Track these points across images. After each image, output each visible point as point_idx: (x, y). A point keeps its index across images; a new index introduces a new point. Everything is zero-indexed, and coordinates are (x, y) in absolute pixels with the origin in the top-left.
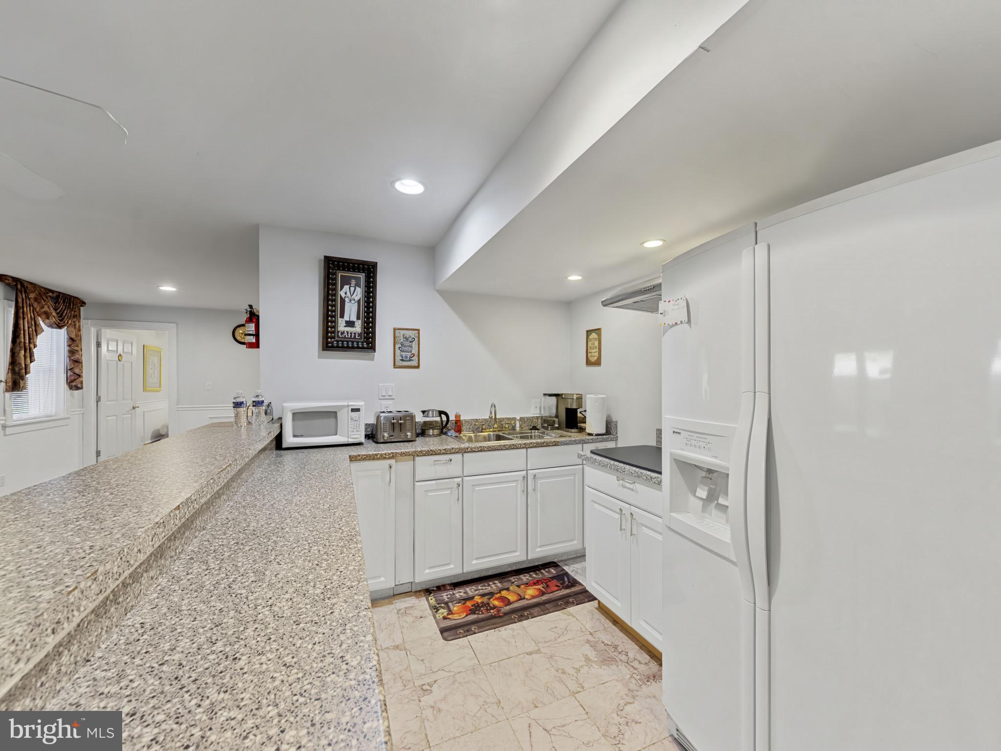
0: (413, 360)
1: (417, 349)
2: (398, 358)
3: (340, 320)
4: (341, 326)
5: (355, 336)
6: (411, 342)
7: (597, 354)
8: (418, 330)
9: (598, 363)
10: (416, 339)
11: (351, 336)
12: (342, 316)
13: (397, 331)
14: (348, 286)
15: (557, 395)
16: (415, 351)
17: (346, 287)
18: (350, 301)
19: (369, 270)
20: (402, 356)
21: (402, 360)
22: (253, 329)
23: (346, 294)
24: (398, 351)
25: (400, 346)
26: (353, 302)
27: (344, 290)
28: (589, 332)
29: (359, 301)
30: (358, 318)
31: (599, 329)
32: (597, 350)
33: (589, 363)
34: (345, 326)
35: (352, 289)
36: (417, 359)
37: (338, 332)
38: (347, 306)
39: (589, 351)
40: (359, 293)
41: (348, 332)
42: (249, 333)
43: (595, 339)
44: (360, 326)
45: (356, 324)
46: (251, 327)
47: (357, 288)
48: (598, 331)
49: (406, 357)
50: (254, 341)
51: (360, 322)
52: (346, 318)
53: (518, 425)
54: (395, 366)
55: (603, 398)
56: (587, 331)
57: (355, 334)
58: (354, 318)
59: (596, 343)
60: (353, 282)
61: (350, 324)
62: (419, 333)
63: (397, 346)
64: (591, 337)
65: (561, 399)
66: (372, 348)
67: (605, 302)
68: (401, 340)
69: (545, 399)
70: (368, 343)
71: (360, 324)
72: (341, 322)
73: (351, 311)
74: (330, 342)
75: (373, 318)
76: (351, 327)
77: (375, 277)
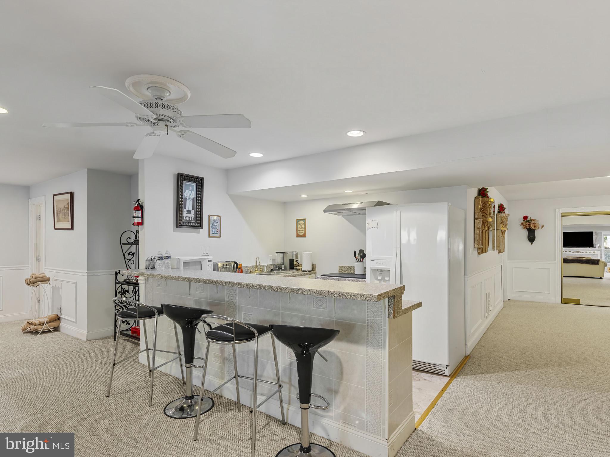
0: (217, 233)
1: (219, 227)
2: (211, 232)
3: (184, 209)
4: (185, 214)
5: (191, 219)
6: (217, 223)
7: (304, 231)
8: (220, 216)
9: (304, 236)
10: (219, 221)
11: (190, 219)
12: (185, 208)
13: (210, 217)
14: (188, 190)
15: (283, 253)
16: (218, 228)
17: (187, 191)
18: (189, 199)
19: (199, 182)
20: (212, 231)
21: (213, 233)
22: (141, 214)
23: (187, 194)
24: (211, 228)
25: (212, 225)
26: (190, 199)
27: (186, 193)
28: (298, 220)
29: (193, 199)
30: (193, 209)
31: (305, 219)
32: (304, 229)
33: (298, 235)
34: (187, 213)
35: (190, 192)
36: (219, 233)
37: (184, 217)
38: (188, 201)
39: (298, 229)
40: (193, 195)
41: (188, 217)
42: (138, 216)
43: (303, 224)
44: (193, 213)
45: (192, 212)
46: (139, 213)
47: (192, 191)
48: (304, 220)
49: (214, 232)
50: (141, 221)
51: (193, 211)
52: (187, 209)
53: (265, 269)
54: (209, 237)
55: (312, 253)
56: (297, 220)
57: (191, 218)
58: (191, 209)
59: (303, 226)
60: (191, 188)
61: (189, 212)
62: (220, 218)
63: (211, 225)
64: (299, 222)
65: (285, 254)
66: (201, 226)
67: (325, 211)
68: (212, 222)
69: (277, 254)
70: (198, 223)
71: (193, 212)
72: (185, 211)
73: (189, 205)
74: (179, 223)
75: (201, 209)
76: (189, 214)
77: (202, 186)
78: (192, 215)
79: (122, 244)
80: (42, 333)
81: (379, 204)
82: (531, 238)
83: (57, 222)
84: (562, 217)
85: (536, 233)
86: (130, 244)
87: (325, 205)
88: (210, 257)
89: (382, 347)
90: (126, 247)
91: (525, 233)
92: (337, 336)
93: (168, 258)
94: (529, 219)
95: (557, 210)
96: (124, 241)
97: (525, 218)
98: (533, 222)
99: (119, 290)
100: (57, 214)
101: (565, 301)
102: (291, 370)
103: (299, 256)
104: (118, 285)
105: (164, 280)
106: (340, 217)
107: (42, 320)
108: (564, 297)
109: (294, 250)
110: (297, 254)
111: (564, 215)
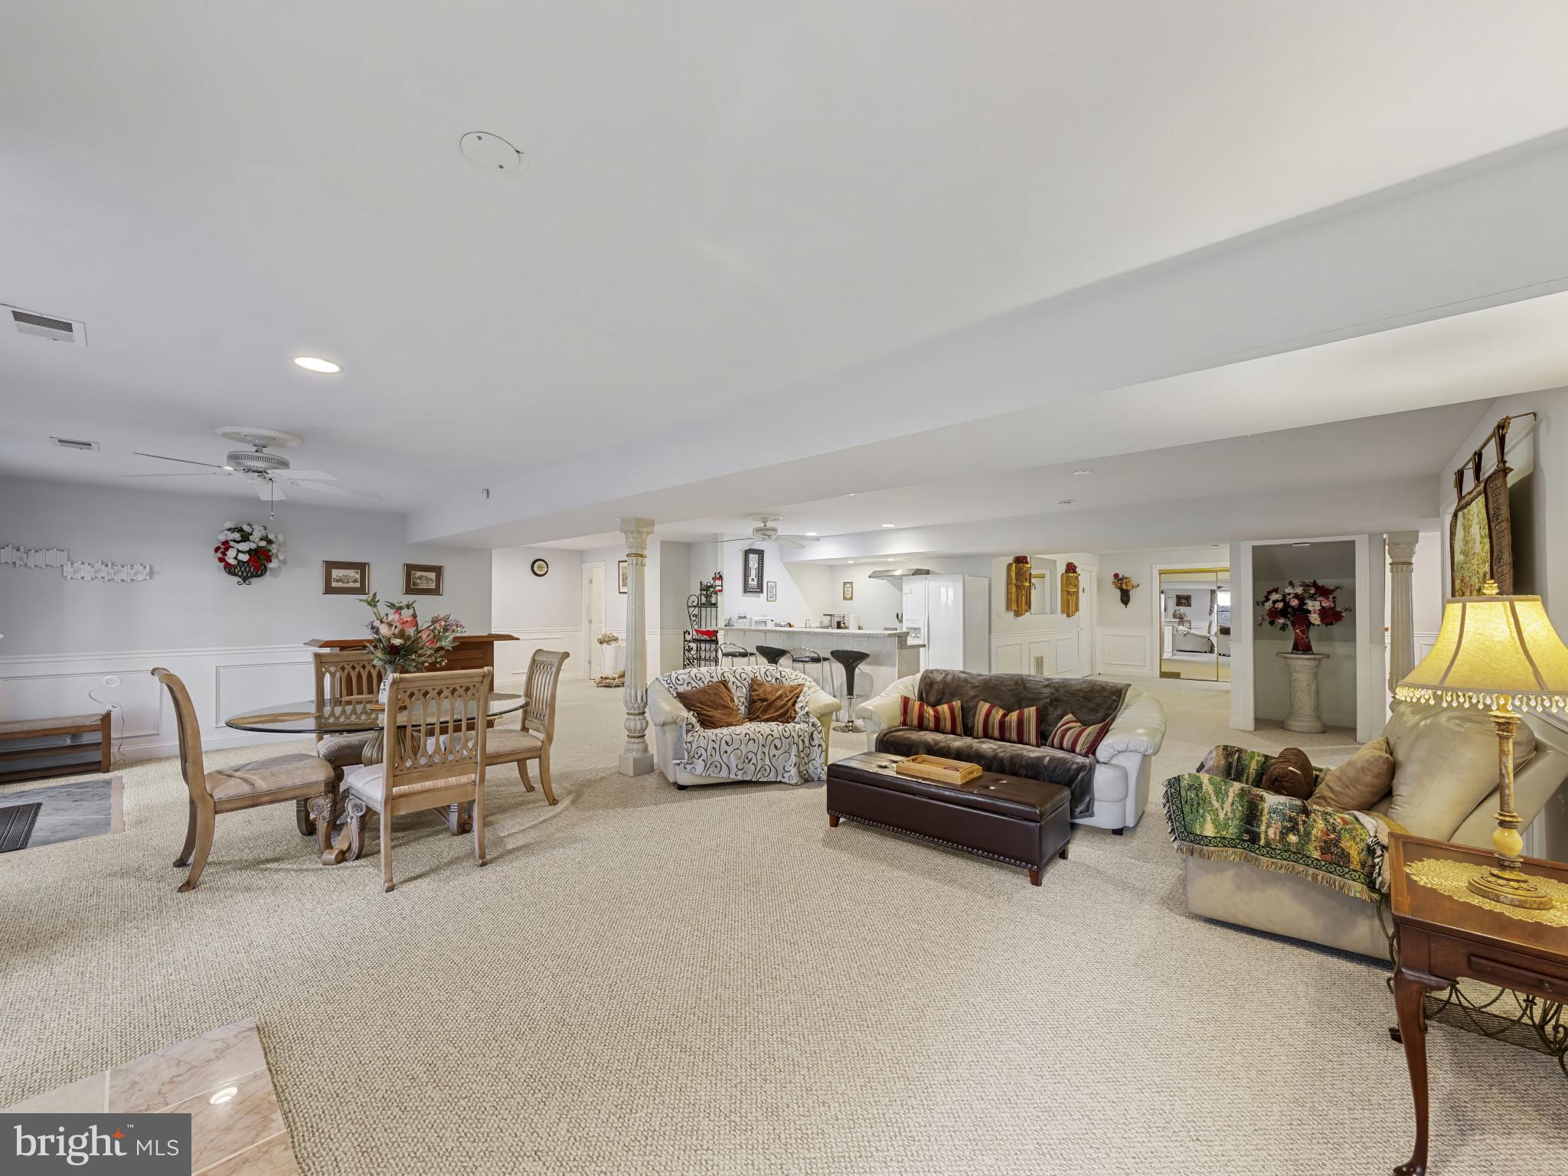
0: (775, 596)
3: (750, 577)
4: (750, 582)
6: (773, 587)
7: (850, 595)
8: (777, 582)
9: (851, 599)
10: (775, 586)
15: (831, 615)
16: (775, 592)
17: (752, 562)
18: (753, 570)
21: (771, 597)
24: (769, 592)
27: (751, 564)
28: (845, 583)
29: (756, 569)
30: (756, 576)
32: (851, 593)
33: (845, 598)
34: (752, 580)
35: (754, 563)
39: (845, 592)
40: (756, 565)
43: (850, 587)
47: (756, 562)
48: (851, 583)
49: (772, 595)
51: (756, 578)
52: (752, 576)
54: (769, 599)
55: (858, 614)
58: (754, 576)
59: (850, 589)
60: (754, 560)
62: (777, 584)
64: (847, 585)
65: (833, 617)
66: (762, 592)
67: (870, 577)
68: (769, 587)
69: (824, 617)
70: (760, 589)
71: (756, 580)
72: (750, 579)
73: (753, 574)
74: (746, 589)
75: (762, 576)
76: (753, 583)
77: (763, 557)
78: (755, 582)
79: (689, 607)
80: (615, 686)
81: (917, 572)
82: (1125, 598)
83: (623, 586)
84: (1160, 574)
85: (1131, 593)
86: (694, 606)
87: (871, 570)
88: (772, 618)
89: (894, 665)
90: (691, 609)
91: (1118, 593)
92: (868, 660)
93: (745, 617)
94: (1120, 576)
95: (1154, 567)
96: (690, 605)
97: (1116, 576)
98: (1125, 581)
99: (687, 648)
100: (623, 579)
101: (1164, 675)
102: (841, 687)
103: (846, 619)
104: (686, 643)
105: (742, 633)
106: (885, 581)
107: (614, 676)
108: (1163, 670)
109: (842, 614)
110: (844, 617)
111: (1161, 573)
